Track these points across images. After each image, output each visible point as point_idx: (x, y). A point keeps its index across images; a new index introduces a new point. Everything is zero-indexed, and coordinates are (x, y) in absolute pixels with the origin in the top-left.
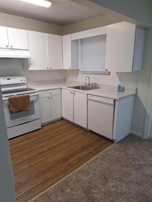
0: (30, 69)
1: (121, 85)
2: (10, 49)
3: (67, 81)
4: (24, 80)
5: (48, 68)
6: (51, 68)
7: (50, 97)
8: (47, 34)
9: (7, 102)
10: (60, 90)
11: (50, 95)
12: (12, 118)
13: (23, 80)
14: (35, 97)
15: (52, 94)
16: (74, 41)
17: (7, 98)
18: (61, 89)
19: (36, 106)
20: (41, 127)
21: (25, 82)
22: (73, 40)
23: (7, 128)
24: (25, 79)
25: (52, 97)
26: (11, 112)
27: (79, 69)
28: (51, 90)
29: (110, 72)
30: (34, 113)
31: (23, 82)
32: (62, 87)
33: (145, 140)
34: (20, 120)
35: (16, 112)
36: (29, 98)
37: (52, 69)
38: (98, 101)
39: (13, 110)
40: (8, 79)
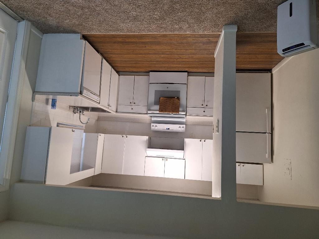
0: (147, 137)
1: (51, 108)
2: (164, 158)
3: (96, 118)
4: (153, 126)
5: (127, 137)
6: (123, 137)
7: (133, 104)
8: (123, 173)
9: (180, 109)
10: (118, 111)
11: (133, 107)
12: (178, 92)
13: (155, 126)
14: (152, 108)
15: (130, 107)
16: (91, 168)
17: (180, 113)
18: (116, 112)
19: (152, 98)
20: (150, 72)
21: (152, 124)
22: (93, 168)
23: (186, 84)
24: (152, 128)
25: (131, 104)
26: (178, 98)
27: (84, 133)
28: (131, 112)
29: (57, 126)
30: (156, 91)
31: (155, 125)
32: (115, 113)
33: (30, 20)
34: (172, 88)
35: (175, 98)
36: (160, 108)
37: (121, 136)
38: (93, 94)
39: (177, 100)
40: (169, 129)
